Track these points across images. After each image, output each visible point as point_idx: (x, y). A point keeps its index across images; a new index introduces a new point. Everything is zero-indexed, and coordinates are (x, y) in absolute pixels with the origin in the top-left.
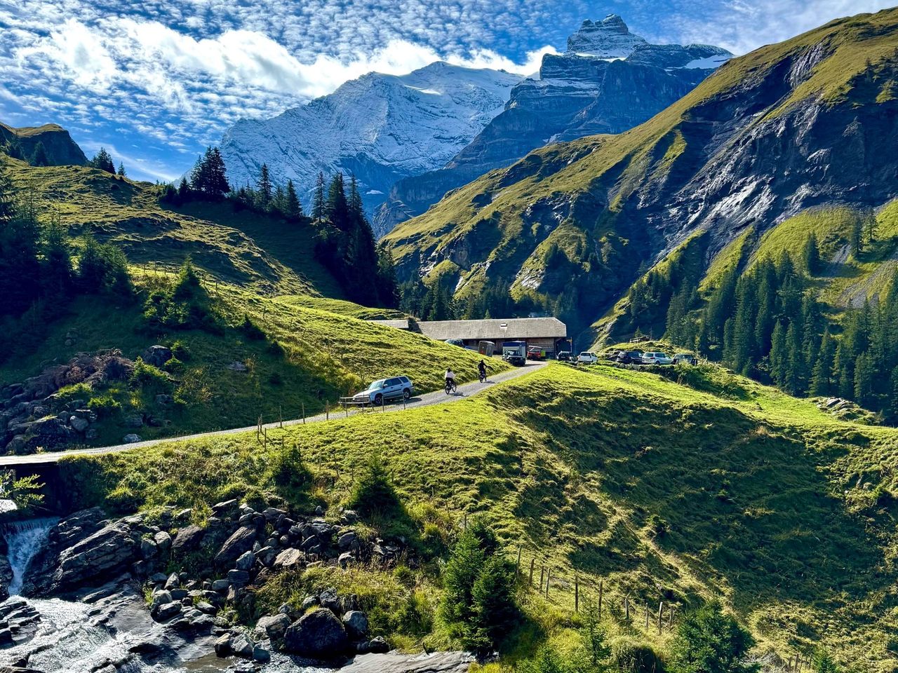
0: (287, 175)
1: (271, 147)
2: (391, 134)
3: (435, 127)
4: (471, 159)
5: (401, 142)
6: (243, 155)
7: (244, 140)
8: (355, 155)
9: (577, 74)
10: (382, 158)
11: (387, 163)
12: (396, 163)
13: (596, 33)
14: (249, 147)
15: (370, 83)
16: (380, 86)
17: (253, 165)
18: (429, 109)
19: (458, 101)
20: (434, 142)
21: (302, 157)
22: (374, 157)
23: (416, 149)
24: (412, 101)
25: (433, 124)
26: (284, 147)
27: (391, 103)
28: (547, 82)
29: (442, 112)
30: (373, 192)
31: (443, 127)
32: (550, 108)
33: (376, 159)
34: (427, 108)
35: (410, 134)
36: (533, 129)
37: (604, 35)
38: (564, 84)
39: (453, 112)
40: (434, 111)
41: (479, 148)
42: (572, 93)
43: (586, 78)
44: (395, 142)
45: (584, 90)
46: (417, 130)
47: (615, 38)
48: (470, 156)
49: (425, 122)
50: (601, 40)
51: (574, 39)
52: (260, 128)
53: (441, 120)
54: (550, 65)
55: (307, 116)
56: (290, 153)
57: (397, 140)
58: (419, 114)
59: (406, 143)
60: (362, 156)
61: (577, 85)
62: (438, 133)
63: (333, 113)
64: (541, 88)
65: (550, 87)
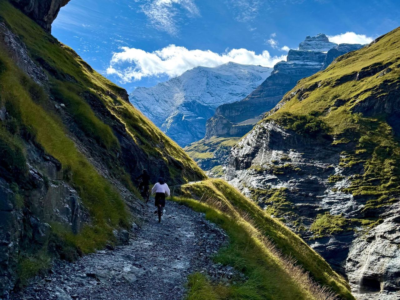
0: (158, 111)
1: (151, 99)
2: (208, 92)
3: (229, 89)
4: (257, 96)
5: (213, 95)
6: (138, 102)
7: (139, 96)
8: (191, 102)
9: (307, 58)
10: (204, 102)
11: (207, 105)
12: (211, 105)
13: (314, 42)
14: (141, 99)
15: (198, 71)
16: (203, 72)
17: (143, 107)
18: (226, 81)
19: (240, 78)
20: (229, 95)
21: (165, 103)
22: (200, 102)
23: (220, 99)
24: (218, 78)
25: (228, 88)
26: (157, 99)
27: (208, 79)
28: (292, 62)
29: (232, 83)
30: (199, 118)
31: (233, 89)
32: (296, 73)
33: (201, 103)
34: (225, 81)
35: (217, 92)
36: (289, 83)
37: (317, 42)
38: (302, 63)
39: (237, 83)
40: (228, 82)
41: (262, 91)
42: (306, 67)
43: (312, 60)
44: (210, 96)
45: (312, 65)
46: (220, 91)
47: (323, 44)
48: (256, 95)
49: (224, 87)
50: (316, 45)
51: (302, 44)
52: (147, 91)
53: (231, 87)
54: (293, 54)
55: (168, 85)
56: (160, 101)
57: (211, 95)
58: (221, 84)
59: (215, 96)
60: (194, 102)
61: (308, 63)
62: (231, 92)
63: (181, 84)
64: (290, 65)
65: (295, 64)
